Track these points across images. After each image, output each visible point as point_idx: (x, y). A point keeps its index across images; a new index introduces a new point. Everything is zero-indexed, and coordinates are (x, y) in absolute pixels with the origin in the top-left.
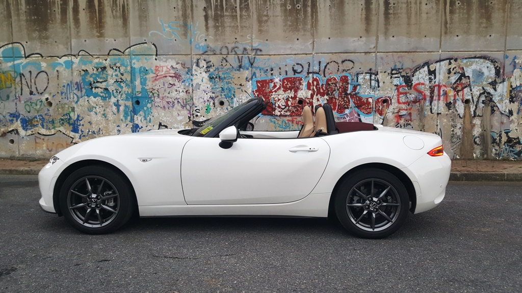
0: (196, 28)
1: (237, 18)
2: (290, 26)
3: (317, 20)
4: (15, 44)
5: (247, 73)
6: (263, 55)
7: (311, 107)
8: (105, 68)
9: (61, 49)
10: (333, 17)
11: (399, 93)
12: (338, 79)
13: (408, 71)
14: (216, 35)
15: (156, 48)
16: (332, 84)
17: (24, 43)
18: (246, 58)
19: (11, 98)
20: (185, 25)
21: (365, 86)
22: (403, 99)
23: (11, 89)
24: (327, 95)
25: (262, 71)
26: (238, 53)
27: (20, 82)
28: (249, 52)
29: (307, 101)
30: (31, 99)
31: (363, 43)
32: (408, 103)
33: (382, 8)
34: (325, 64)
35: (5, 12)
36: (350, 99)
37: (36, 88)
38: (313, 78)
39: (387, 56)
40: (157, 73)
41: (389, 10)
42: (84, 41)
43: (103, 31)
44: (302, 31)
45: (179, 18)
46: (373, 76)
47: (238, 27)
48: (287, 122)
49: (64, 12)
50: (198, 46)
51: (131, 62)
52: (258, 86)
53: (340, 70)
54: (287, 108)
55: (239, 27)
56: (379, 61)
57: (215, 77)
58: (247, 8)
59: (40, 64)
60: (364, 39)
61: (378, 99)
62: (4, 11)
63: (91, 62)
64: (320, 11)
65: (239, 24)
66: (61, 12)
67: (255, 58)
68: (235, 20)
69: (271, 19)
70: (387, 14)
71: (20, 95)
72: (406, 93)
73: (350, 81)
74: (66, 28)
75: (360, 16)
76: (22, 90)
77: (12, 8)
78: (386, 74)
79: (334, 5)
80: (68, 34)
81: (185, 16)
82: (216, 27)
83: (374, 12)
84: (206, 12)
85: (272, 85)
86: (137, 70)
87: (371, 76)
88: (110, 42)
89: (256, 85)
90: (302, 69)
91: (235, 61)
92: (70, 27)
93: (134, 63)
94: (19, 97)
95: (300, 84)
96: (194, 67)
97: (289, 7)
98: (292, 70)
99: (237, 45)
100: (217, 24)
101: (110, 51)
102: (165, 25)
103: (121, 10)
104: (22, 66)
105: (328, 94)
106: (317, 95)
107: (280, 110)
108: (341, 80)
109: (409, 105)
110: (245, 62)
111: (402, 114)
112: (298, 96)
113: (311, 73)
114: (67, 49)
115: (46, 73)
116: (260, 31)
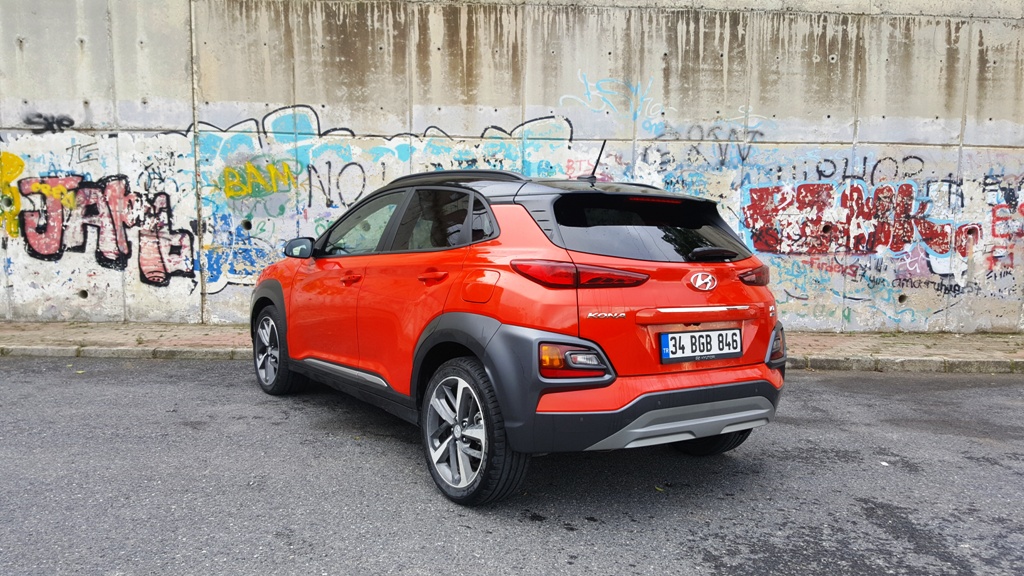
0: (646, 92)
1: (722, 76)
2: (817, 92)
3: (863, 84)
4: (301, 108)
5: (733, 175)
7: (845, 238)
8: (474, 161)
9: (391, 123)
10: (892, 81)
12: (895, 191)
13: (1012, 180)
14: (682, 104)
15: (571, 127)
17: (318, 108)
18: (733, 147)
19: (288, 212)
20: (627, 86)
21: (940, 205)
22: (1001, 228)
23: (288, 194)
24: (875, 218)
25: (761, 172)
26: (720, 138)
27: (308, 182)
28: (741, 137)
29: (840, 227)
30: (329, 214)
31: (939, 128)
32: (1009, 236)
33: (975, 70)
34: (874, 163)
35: (282, 46)
36: (915, 227)
37: (340, 194)
38: (852, 186)
39: (979, 153)
40: (570, 172)
41: (986, 72)
42: (436, 108)
44: (838, 102)
45: (617, 72)
48: (801, 264)
49: (400, 50)
50: (647, 125)
51: (523, 153)
52: (752, 198)
53: (900, 174)
54: (804, 239)
55: (726, 92)
56: (965, 159)
57: (674, 181)
60: (941, 121)
62: (280, 43)
63: (449, 150)
64: (870, 70)
65: (725, 86)
66: (395, 51)
67: (750, 147)
68: (718, 78)
69: (784, 78)
70: (982, 79)
71: (306, 207)
72: (1006, 219)
73: (914, 195)
74: (402, 82)
75: (937, 81)
76: (310, 196)
77: (296, 39)
78: (976, 183)
79: (895, 58)
80: (407, 96)
81: (628, 69)
83: (960, 75)
84: (667, 63)
85: (778, 197)
86: (534, 168)
87: (950, 187)
88: (486, 113)
89: (749, 197)
90: (832, 170)
91: (714, 152)
92: (411, 82)
93: (529, 154)
94: (305, 211)
95: (829, 196)
96: (639, 162)
97: (816, 59)
98: (815, 171)
100: (686, 85)
101: (486, 129)
102: (590, 84)
103: (511, 53)
105: (876, 216)
106: (857, 217)
107: (790, 242)
108: (900, 192)
109: (1010, 239)
110: (733, 154)
112: (824, 218)
113: (848, 177)
114: (404, 123)
115: (360, 166)
116: (763, 99)
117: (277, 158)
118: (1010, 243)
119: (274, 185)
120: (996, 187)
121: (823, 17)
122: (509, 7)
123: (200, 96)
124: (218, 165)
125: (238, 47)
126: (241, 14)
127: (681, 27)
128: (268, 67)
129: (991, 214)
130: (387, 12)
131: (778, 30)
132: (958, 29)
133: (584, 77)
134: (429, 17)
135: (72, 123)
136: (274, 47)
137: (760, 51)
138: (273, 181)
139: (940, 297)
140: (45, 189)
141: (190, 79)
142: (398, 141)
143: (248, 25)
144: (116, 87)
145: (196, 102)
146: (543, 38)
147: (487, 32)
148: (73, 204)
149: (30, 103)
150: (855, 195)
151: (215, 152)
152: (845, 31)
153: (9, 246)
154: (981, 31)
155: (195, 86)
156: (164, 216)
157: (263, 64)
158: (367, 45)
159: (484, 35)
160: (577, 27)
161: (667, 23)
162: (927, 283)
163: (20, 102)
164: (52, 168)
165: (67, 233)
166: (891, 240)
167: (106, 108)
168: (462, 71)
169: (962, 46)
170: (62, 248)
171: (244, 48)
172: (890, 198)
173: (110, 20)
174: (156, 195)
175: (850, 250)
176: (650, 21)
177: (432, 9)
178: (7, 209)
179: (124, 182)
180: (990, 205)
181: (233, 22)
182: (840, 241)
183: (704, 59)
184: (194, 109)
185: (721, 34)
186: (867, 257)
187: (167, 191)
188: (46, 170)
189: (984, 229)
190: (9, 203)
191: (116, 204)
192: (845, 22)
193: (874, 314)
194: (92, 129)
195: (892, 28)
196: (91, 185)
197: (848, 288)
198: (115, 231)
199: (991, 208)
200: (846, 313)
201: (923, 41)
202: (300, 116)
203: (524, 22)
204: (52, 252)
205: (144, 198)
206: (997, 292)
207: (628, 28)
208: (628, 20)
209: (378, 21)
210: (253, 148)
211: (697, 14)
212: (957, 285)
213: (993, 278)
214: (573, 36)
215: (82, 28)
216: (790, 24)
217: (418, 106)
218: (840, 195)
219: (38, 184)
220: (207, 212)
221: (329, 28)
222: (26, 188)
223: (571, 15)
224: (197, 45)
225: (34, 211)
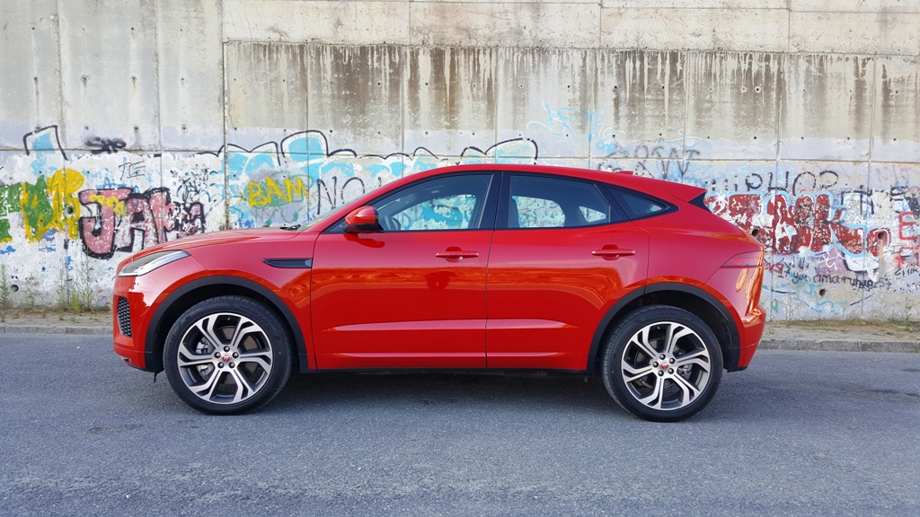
3: (784, 111)
6: (700, 160)
9: (387, 145)
10: (809, 108)
11: (903, 224)
12: (814, 200)
14: (630, 128)
16: (805, 206)
17: (326, 133)
18: (674, 163)
20: (584, 113)
22: (906, 233)
23: (301, 203)
26: (663, 156)
27: (317, 194)
28: (680, 154)
29: (767, 230)
33: (880, 98)
34: (795, 177)
36: (832, 231)
43: (456, 119)
45: (575, 102)
46: (865, 197)
47: (664, 115)
49: (395, 85)
50: (601, 145)
56: (874, 173)
58: (680, 88)
59: (352, 168)
60: (852, 141)
61: (871, 232)
62: (296, 79)
64: (790, 98)
65: (666, 113)
66: (390, 86)
67: (688, 164)
68: (661, 106)
70: (886, 106)
72: (911, 224)
73: (831, 203)
74: (396, 111)
77: (309, 76)
78: (884, 194)
80: (400, 122)
81: (584, 99)
82: (631, 117)
83: (868, 103)
84: (617, 94)
87: (861, 197)
92: (403, 111)
95: (757, 204)
97: (744, 90)
99: (662, 144)
101: (465, 149)
102: (552, 112)
103: (486, 87)
104: (322, 168)
108: (818, 201)
109: (915, 241)
111: (905, 255)
112: (753, 223)
113: (773, 188)
114: (398, 145)
116: (698, 123)
117: (292, 175)
118: (915, 245)
119: (290, 196)
120: (901, 197)
121: (749, 56)
122: (485, 49)
123: (230, 123)
124: (243, 179)
125: (262, 83)
126: (265, 56)
127: (629, 65)
128: (286, 99)
129: (898, 220)
130: (385, 54)
131: (711, 66)
132: (864, 64)
133: (547, 106)
134: (419, 58)
135: (124, 145)
136: (292, 83)
137: (695, 84)
138: (289, 192)
139: (856, 291)
140: (101, 199)
141: (222, 109)
142: (392, 160)
143: (270, 65)
144: (161, 115)
145: (226, 128)
146: (513, 75)
147: (467, 70)
148: (123, 211)
149: (91, 129)
150: (780, 204)
151: (241, 169)
152: (767, 67)
153: (70, 246)
154: (884, 66)
155: (226, 115)
156: (198, 222)
157: (282, 97)
158: (367, 82)
159: (464, 72)
160: (542, 65)
161: (617, 61)
162: (844, 279)
163: (83, 127)
164: (107, 182)
165: (117, 235)
166: (811, 242)
167: (152, 133)
168: (446, 102)
169: (868, 78)
170: (113, 248)
171: (266, 84)
172: (810, 206)
173: (157, 61)
174: (192, 205)
175: (776, 250)
176: (603, 60)
177: (421, 52)
178: (69, 216)
179: (166, 193)
180: (897, 212)
181: (258, 62)
182: (768, 243)
183: (648, 90)
184: (225, 133)
185: (663, 70)
186: (791, 256)
187: (201, 201)
188: (102, 184)
189: (892, 233)
190: (71, 211)
191: (159, 211)
192: (767, 59)
193: (798, 305)
194: (141, 150)
195: (807, 64)
196: (138, 196)
197: (775, 283)
198: (157, 234)
199: (898, 214)
200: (774, 304)
201: (835, 75)
202: (312, 139)
203: (497, 62)
204: (105, 252)
205: (182, 207)
206: (906, 288)
207: (584, 65)
208: (584, 60)
209: (377, 61)
210: (273, 166)
211: (642, 53)
212: (870, 281)
213: (902, 274)
214: (538, 72)
215: (135, 67)
216: (721, 62)
217: (410, 131)
218: (767, 204)
219: (95, 196)
220: (234, 218)
221: (337, 67)
222: (85, 199)
223: (536, 56)
224: (228, 81)
225: (91, 217)
